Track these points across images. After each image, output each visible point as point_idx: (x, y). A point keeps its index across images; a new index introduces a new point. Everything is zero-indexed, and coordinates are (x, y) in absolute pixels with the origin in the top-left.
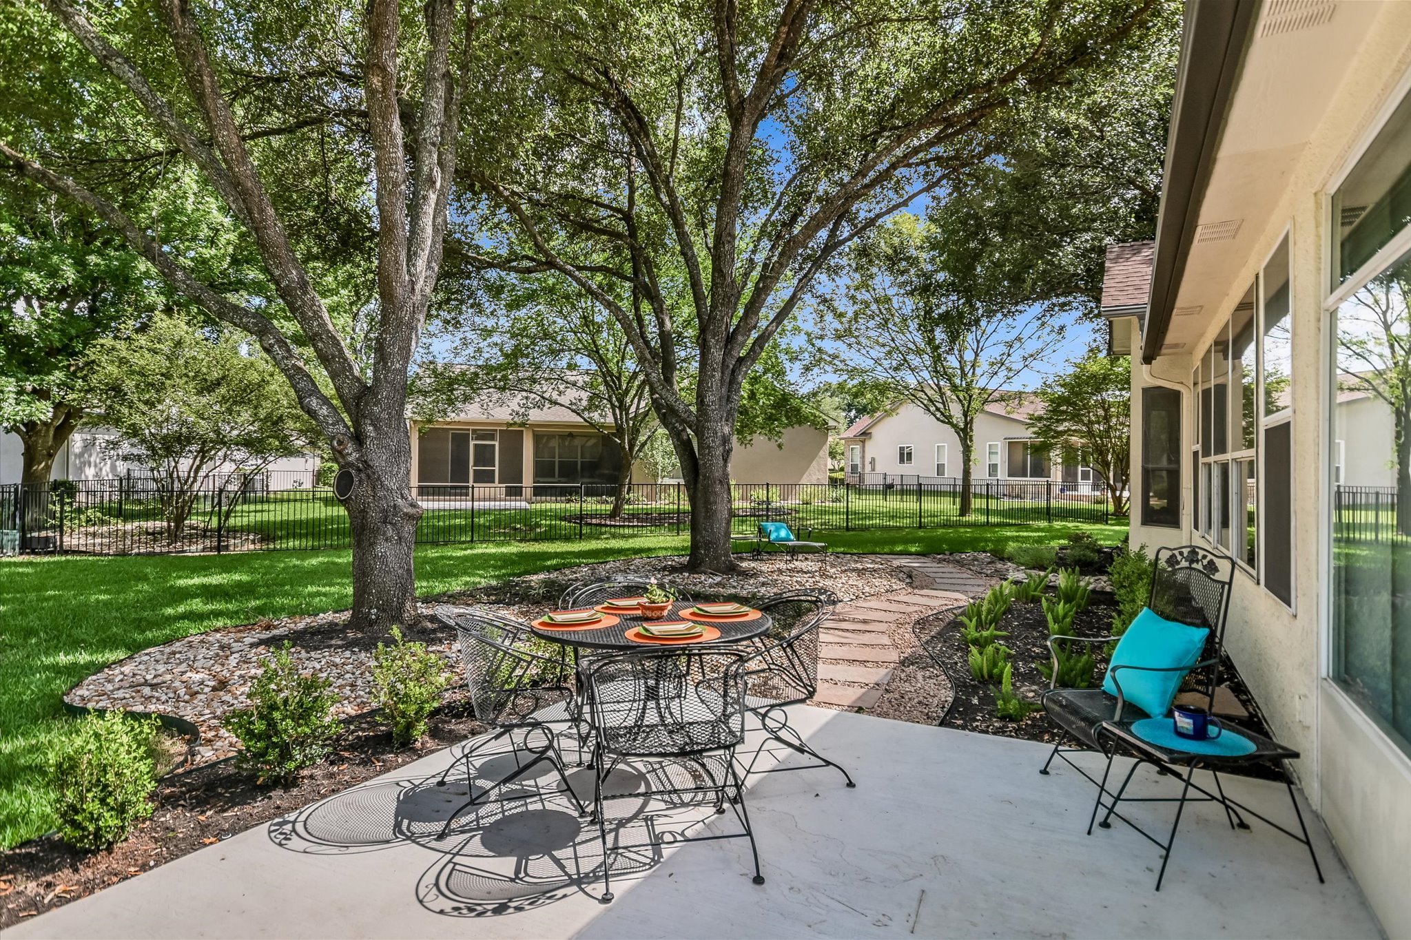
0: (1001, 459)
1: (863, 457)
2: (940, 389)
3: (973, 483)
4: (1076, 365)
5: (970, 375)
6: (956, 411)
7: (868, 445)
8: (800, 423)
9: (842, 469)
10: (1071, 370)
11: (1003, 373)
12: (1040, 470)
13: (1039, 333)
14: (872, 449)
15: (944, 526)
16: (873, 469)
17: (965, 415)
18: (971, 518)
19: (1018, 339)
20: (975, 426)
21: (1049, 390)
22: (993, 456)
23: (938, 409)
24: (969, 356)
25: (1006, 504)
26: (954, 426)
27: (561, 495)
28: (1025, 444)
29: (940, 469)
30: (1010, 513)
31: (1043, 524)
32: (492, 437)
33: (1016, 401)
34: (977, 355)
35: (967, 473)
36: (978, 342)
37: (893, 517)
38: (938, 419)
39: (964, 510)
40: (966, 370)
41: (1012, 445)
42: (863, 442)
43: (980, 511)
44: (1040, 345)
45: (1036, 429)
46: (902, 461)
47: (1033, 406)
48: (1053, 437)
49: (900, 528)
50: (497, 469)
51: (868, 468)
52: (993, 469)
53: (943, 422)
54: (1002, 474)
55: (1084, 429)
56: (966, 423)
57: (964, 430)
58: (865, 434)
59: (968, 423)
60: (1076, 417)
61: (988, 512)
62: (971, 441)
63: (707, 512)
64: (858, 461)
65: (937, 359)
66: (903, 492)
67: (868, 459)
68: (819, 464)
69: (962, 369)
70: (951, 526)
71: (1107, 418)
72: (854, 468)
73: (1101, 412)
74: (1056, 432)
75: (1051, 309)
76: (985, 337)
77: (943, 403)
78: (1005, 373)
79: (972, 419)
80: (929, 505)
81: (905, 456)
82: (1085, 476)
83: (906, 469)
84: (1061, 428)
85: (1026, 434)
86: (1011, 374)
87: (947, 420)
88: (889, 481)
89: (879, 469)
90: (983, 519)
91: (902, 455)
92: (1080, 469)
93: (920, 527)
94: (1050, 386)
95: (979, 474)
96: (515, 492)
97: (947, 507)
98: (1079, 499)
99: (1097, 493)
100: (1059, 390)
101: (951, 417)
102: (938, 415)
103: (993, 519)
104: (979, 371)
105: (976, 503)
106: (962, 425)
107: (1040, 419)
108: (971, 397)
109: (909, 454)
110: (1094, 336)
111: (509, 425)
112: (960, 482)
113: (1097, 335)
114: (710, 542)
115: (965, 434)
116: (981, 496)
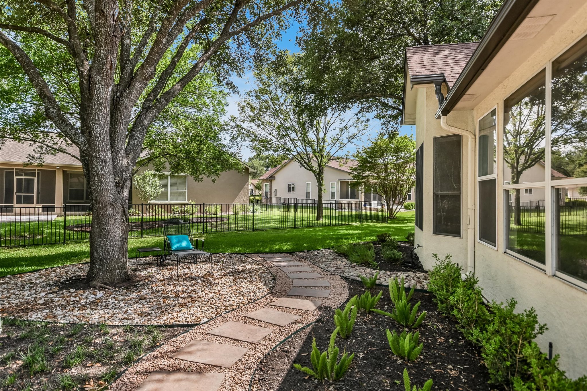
0: (336, 190)
1: (271, 189)
2: (307, 152)
3: (323, 202)
4: (373, 143)
5: (322, 144)
6: (315, 165)
7: (273, 183)
8: (229, 169)
9: (261, 195)
10: (370, 145)
11: (338, 145)
12: (354, 196)
13: (355, 125)
14: (275, 185)
15: (308, 227)
16: (276, 195)
17: (319, 166)
18: (323, 221)
19: (346, 127)
20: (324, 172)
21: (360, 155)
22: (333, 189)
23: (305, 162)
24: (321, 135)
25: (340, 213)
26: (314, 172)
27: (82, 211)
28: (347, 183)
29: (308, 195)
30: (342, 218)
31: (358, 224)
32: (33, 174)
33: (345, 160)
34: (325, 134)
35: (320, 197)
36: (326, 128)
37: (281, 222)
38: (305, 168)
39: (319, 217)
40: (320, 142)
41: (342, 183)
42: (271, 181)
43: (326, 217)
44: (356, 131)
45: (353, 175)
46: (289, 191)
47: (352, 163)
48: (362, 179)
49: (283, 229)
50: (35, 194)
51: (273, 194)
52: (333, 195)
53: (308, 169)
54: (337, 198)
55: (376, 175)
56: (320, 170)
57: (319, 174)
58: (272, 178)
59: (321, 170)
60: (372, 169)
61: (330, 218)
62: (322, 180)
63: (100, 232)
64: (268, 191)
65: (305, 135)
66: (289, 207)
67: (273, 190)
68: (244, 193)
69: (318, 142)
70: (311, 227)
71: (386, 170)
72: (266, 194)
73: (383, 167)
74: (363, 176)
75: (362, 110)
76: (329, 125)
77: (308, 159)
78: (339, 145)
79: (323, 168)
80: (301, 214)
81: (291, 188)
82: (374, 198)
83: (292, 195)
84: (365, 175)
85: (348, 178)
86: (342, 146)
87: (310, 168)
88: (282, 201)
89: (278, 195)
90: (328, 221)
91: (289, 188)
92: (372, 195)
93: (295, 228)
94: (360, 153)
95: (326, 198)
96: (49, 209)
97: (311, 215)
98: (372, 209)
99: (380, 207)
100: (364, 155)
101: (312, 167)
102: (306, 166)
103: (334, 222)
104: (326, 144)
105: (326, 213)
106: (318, 171)
107: (355, 170)
108: (322, 156)
109: (293, 188)
110: (381, 127)
111: (25, 165)
112: (316, 202)
113: (383, 126)
114: (105, 258)
115: (319, 176)
116: (327, 209)
